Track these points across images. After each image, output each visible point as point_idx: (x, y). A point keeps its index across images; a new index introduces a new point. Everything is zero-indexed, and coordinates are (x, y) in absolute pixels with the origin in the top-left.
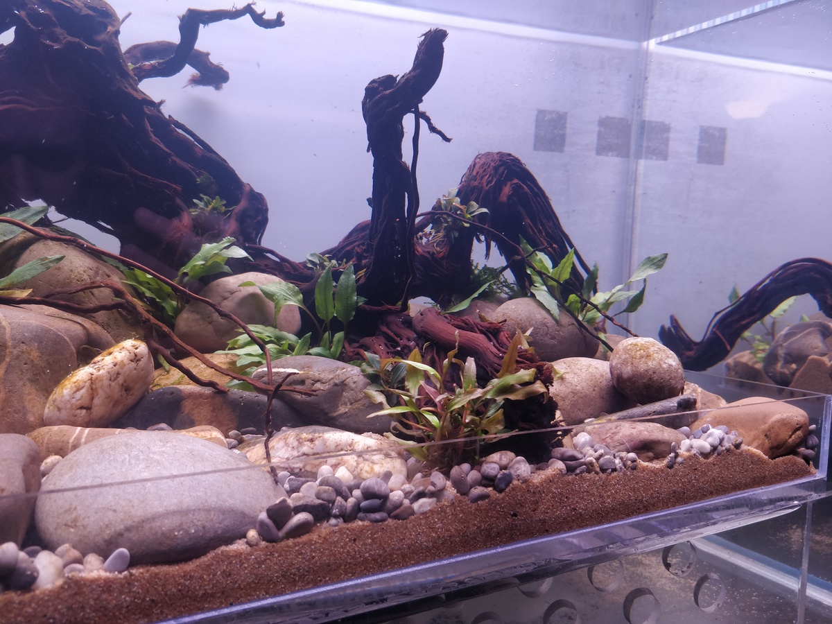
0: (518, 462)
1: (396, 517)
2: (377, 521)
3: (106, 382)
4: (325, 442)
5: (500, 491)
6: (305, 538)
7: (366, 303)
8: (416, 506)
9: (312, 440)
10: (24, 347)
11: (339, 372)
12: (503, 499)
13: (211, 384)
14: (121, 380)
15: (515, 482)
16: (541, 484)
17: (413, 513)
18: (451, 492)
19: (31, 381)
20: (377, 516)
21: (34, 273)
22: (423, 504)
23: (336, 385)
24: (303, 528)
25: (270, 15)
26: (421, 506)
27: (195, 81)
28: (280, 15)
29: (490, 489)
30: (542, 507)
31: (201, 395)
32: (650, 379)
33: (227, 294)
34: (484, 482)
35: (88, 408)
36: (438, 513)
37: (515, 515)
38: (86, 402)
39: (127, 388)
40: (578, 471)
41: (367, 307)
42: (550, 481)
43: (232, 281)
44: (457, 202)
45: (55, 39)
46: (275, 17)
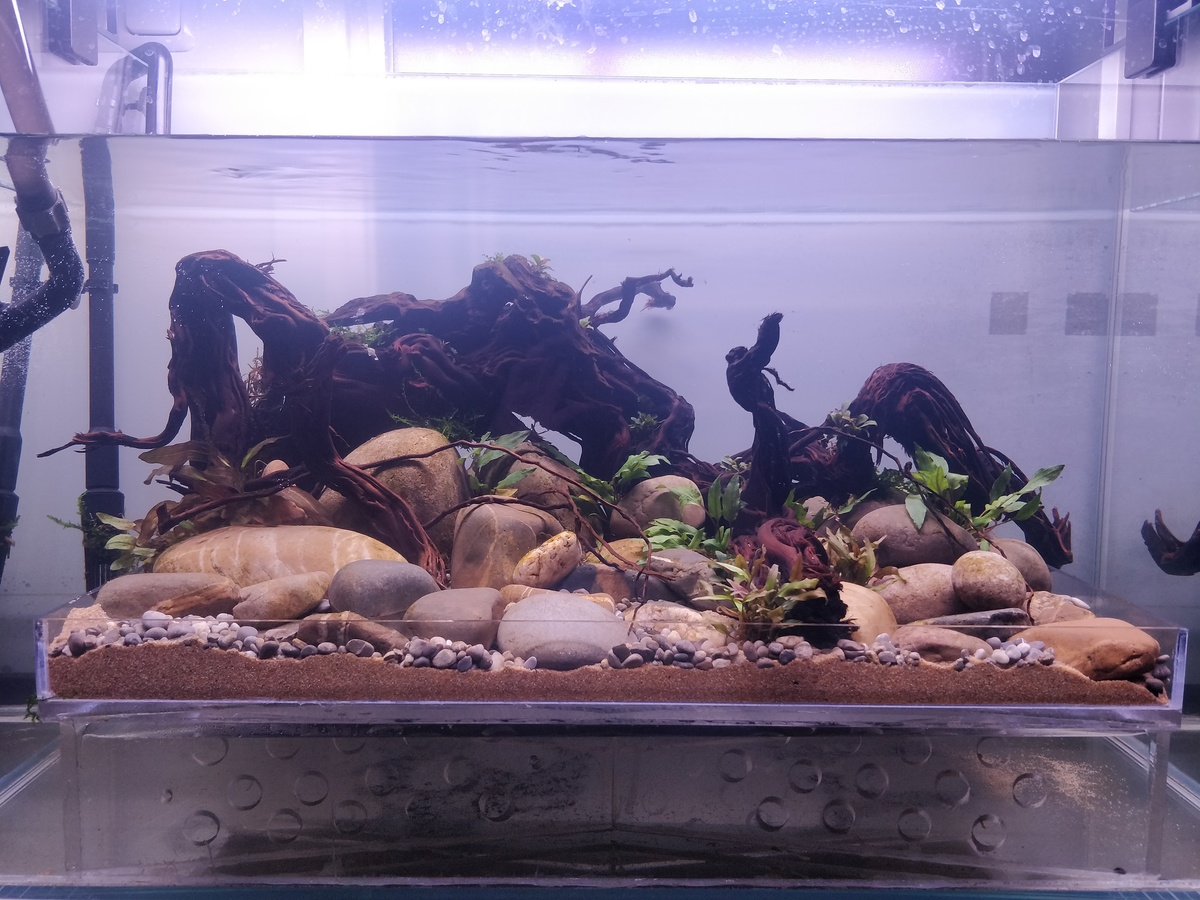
0: (802, 645)
1: (699, 668)
2: (685, 668)
3: (549, 559)
4: (668, 613)
5: (784, 664)
6: (636, 670)
7: (746, 507)
8: (714, 663)
9: (660, 611)
10: (505, 533)
11: (696, 565)
12: (786, 669)
13: (614, 565)
14: (557, 558)
15: (797, 659)
16: (821, 664)
17: (712, 667)
18: (742, 658)
19: (507, 555)
20: (685, 664)
21: (518, 479)
22: (720, 663)
23: (692, 574)
24: (634, 664)
25: (684, 278)
26: (718, 664)
27: (651, 305)
28: (690, 279)
29: (776, 661)
30: (821, 682)
31: (608, 572)
32: (979, 591)
33: (648, 494)
34: (771, 655)
35: (537, 575)
36: (731, 671)
37: (796, 683)
38: (535, 571)
39: (562, 564)
40: (856, 659)
41: (747, 510)
42: (829, 663)
43: (653, 483)
44: (847, 415)
45: (535, 316)
46: (686, 279)
